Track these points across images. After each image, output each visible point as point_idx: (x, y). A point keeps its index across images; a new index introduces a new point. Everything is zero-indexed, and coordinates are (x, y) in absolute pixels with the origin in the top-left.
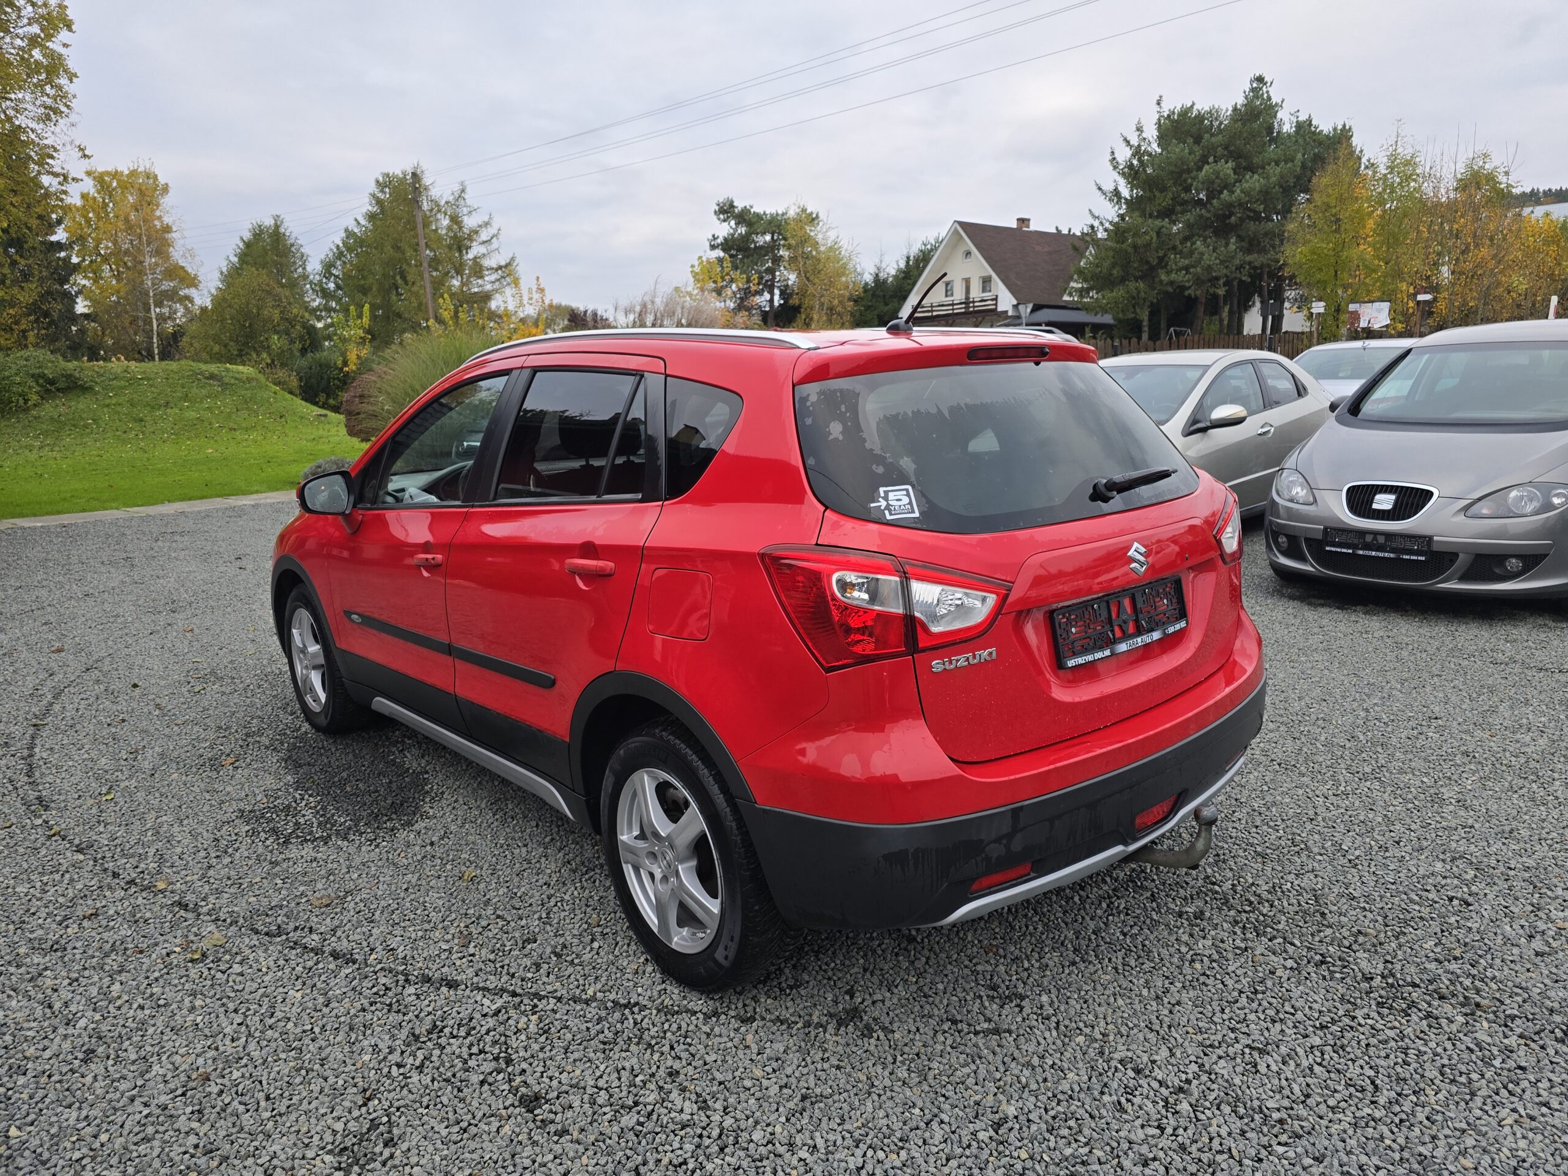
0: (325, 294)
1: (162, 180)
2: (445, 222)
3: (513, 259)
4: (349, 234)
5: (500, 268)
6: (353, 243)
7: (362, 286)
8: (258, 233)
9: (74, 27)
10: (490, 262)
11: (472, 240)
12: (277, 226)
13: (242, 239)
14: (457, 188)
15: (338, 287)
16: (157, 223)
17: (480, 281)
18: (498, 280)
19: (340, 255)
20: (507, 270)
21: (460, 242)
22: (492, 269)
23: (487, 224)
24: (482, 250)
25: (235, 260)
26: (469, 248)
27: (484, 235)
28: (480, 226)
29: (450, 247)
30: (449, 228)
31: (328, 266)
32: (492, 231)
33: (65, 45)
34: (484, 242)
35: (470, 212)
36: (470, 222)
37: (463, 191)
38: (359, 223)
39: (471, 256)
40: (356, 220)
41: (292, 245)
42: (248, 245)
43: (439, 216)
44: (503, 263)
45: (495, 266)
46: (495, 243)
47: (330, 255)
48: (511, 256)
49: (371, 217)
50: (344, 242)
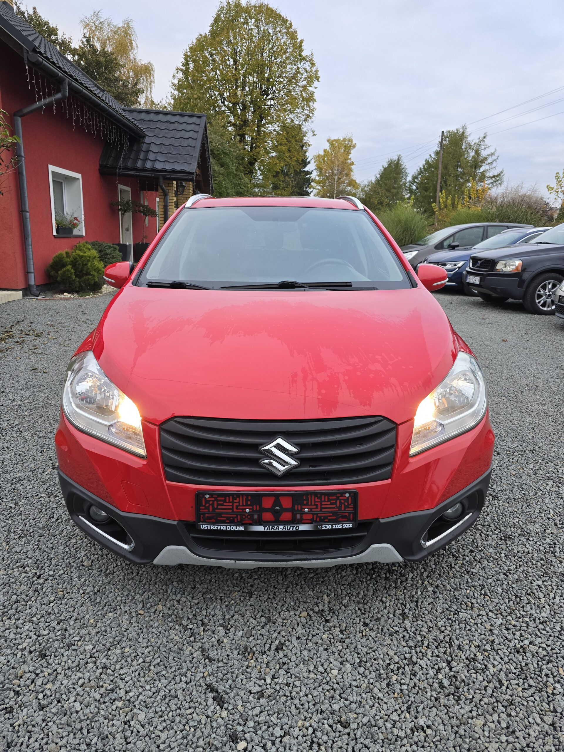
0: (411, 191)
1: (354, 142)
2: (472, 153)
3: (502, 172)
4: (427, 162)
5: (494, 177)
6: (429, 166)
7: (426, 187)
8: (390, 164)
9: (320, 79)
10: (490, 174)
11: (483, 163)
12: (398, 160)
13: (383, 167)
14: (482, 136)
15: (417, 188)
16: (349, 161)
17: (482, 184)
18: (492, 183)
19: (421, 172)
20: (497, 178)
21: (477, 163)
22: (490, 177)
23: (492, 154)
24: (487, 167)
25: (378, 176)
26: (481, 166)
27: (489, 161)
28: (488, 155)
29: (471, 167)
30: (473, 157)
31: (415, 178)
32: (494, 157)
33: (316, 88)
34: (489, 163)
35: (485, 148)
36: (484, 153)
37: (485, 137)
38: (431, 157)
39: (481, 170)
40: (430, 155)
41: (403, 169)
42: (385, 169)
43: (469, 151)
44: (496, 174)
45: (492, 176)
46: (494, 164)
47: (417, 172)
48: (501, 171)
49: (437, 153)
50: (424, 167)
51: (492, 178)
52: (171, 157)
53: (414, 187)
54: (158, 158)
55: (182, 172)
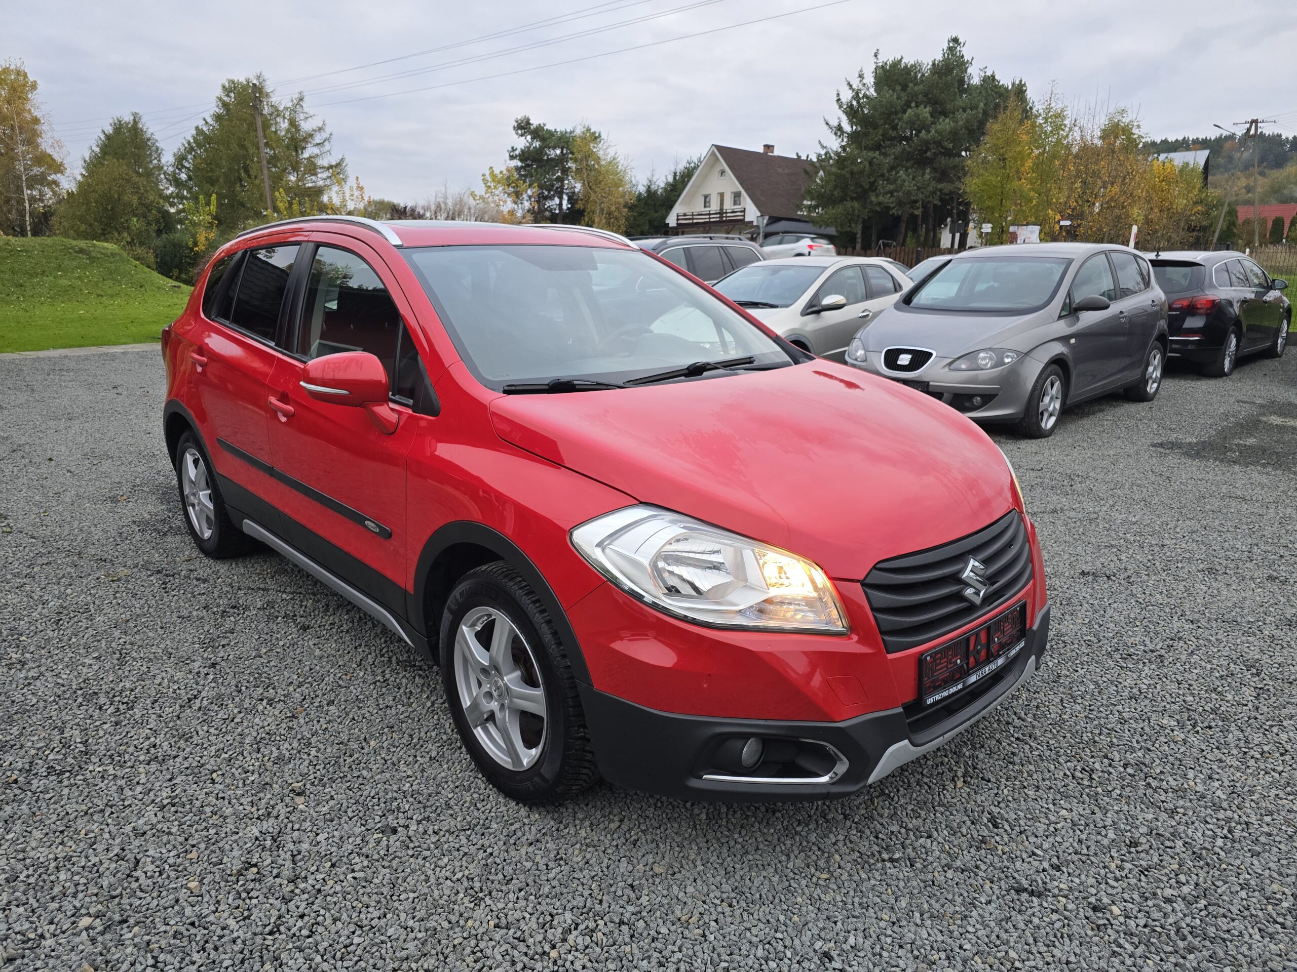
0: (177, 183)
1: (31, 78)
2: (284, 125)
3: (342, 160)
4: (199, 131)
5: (331, 167)
6: (202, 139)
7: (210, 178)
8: (119, 127)
10: (323, 162)
11: (307, 142)
12: (135, 122)
13: (103, 132)
14: (295, 96)
15: (190, 178)
16: (27, 115)
17: (314, 178)
18: (330, 177)
19: (191, 150)
20: (337, 169)
21: (297, 143)
22: (324, 167)
23: (320, 129)
24: (316, 151)
25: (97, 150)
26: (304, 148)
27: (318, 139)
28: (314, 131)
29: (288, 147)
30: (288, 131)
31: (180, 159)
32: (325, 135)
34: (317, 145)
35: (306, 118)
36: (306, 126)
37: (301, 100)
38: (207, 123)
39: (306, 155)
40: (204, 120)
41: (149, 139)
42: (109, 137)
43: (278, 119)
44: (334, 163)
45: (327, 165)
46: (327, 146)
47: (182, 149)
48: (341, 157)
49: (218, 118)
50: (194, 138)
51: (328, 169)
53: (183, 176)
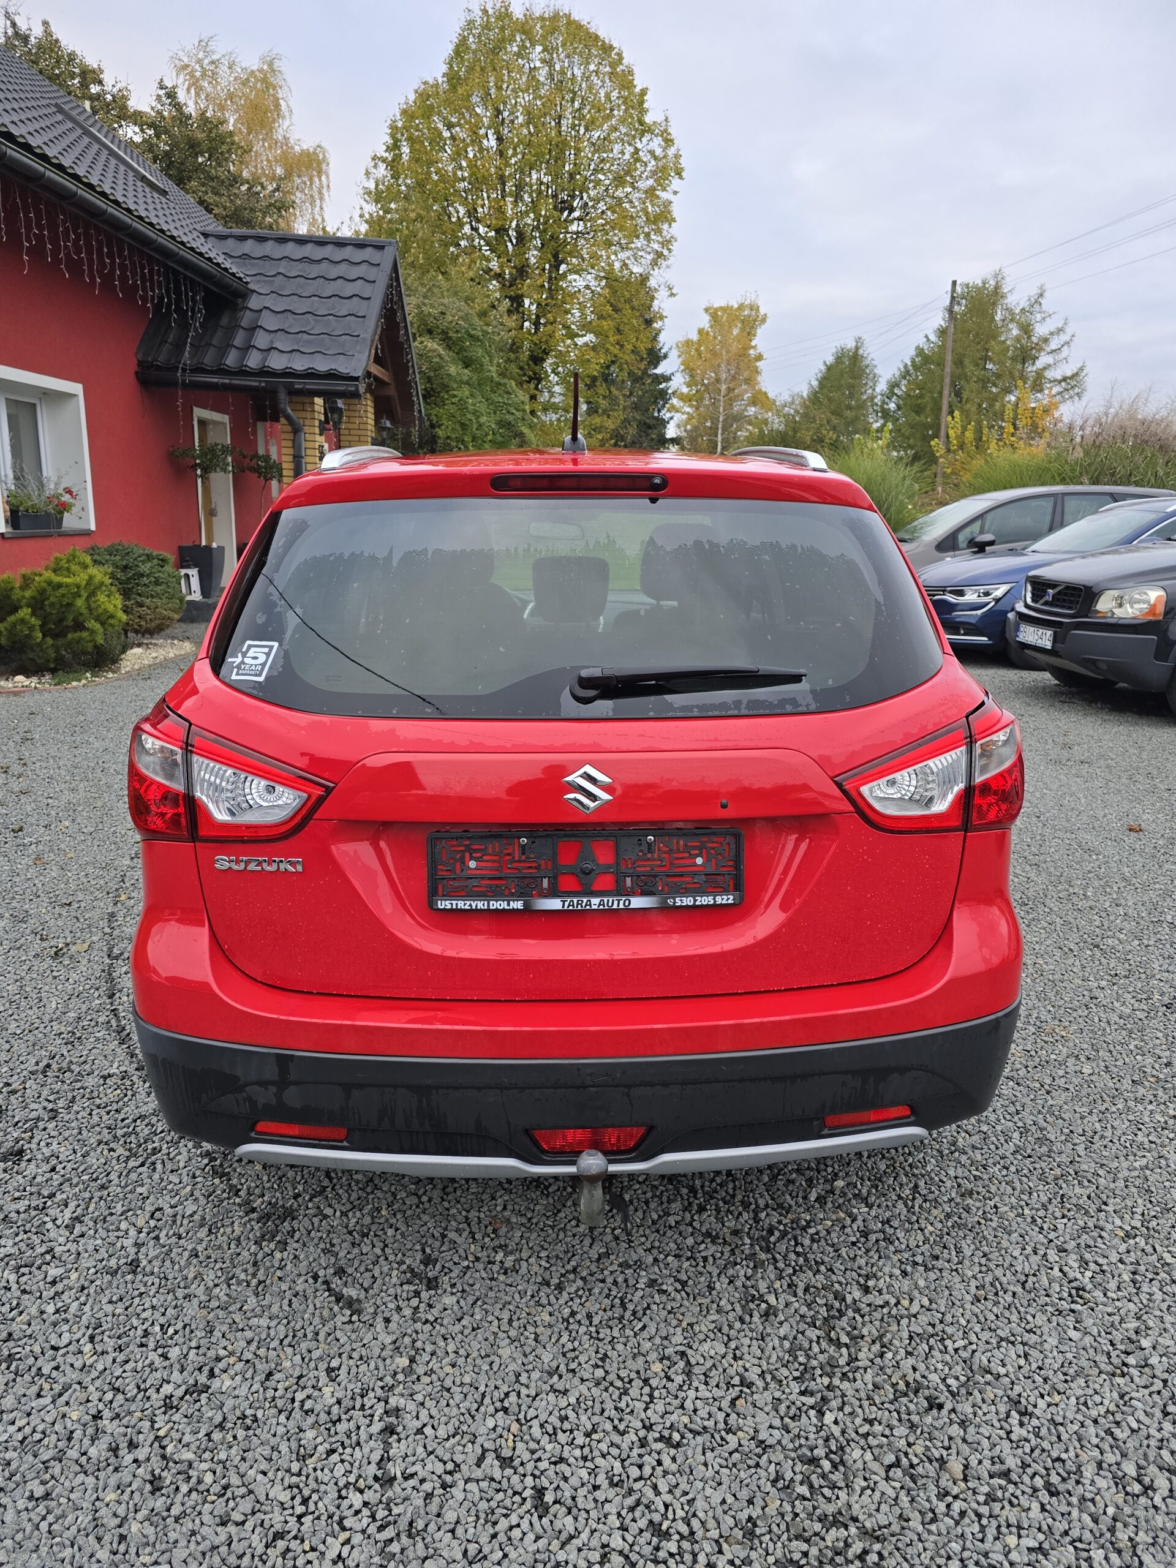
0: (886, 414)
1: (762, 311)
2: (1016, 331)
3: (1081, 369)
4: (920, 351)
5: (1065, 379)
6: (924, 360)
7: (918, 405)
8: (839, 358)
9: (684, 174)
10: (1056, 374)
11: (1041, 349)
12: (857, 348)
13: (825, 363)
14: (1035, 291)
15: (899, 408)
16: (752, 352)
17: (1039, 396)
18: (1060, 393)
19: (906, 374)
20: (1072, 383)
21: (1026, 355)
22: (1055, 381)
23: (1060, 330)
24: (1049, 360)
25: (815, 383)
26: (1035, 358)
27: (1054, 344)
28: (1052, 334)
29: (1014, 359)
30: (1018, 339)
31: (893, 385)
32: (1064, 338)
33: (675, 193)
34: (1053, 351)
35: (1044, 319)
36: (1041, 330)
37: (1041, 295)
38: (928, 339)
39: (1037, 366)
40: (926, 336)
41: (867, 367)
42: (829, 368)
43: (1010, 326)
44: (1069, 374)
45: (1059, 378)
46: (1065, 351)
47: (897, 374)
48: (1079, 365)
49: (942, 332)
50: (913, 361)
51: (1060, 382)
52: (307, 342)
53: (892, 406)
54: (277, 345)
55: (331, 375)
